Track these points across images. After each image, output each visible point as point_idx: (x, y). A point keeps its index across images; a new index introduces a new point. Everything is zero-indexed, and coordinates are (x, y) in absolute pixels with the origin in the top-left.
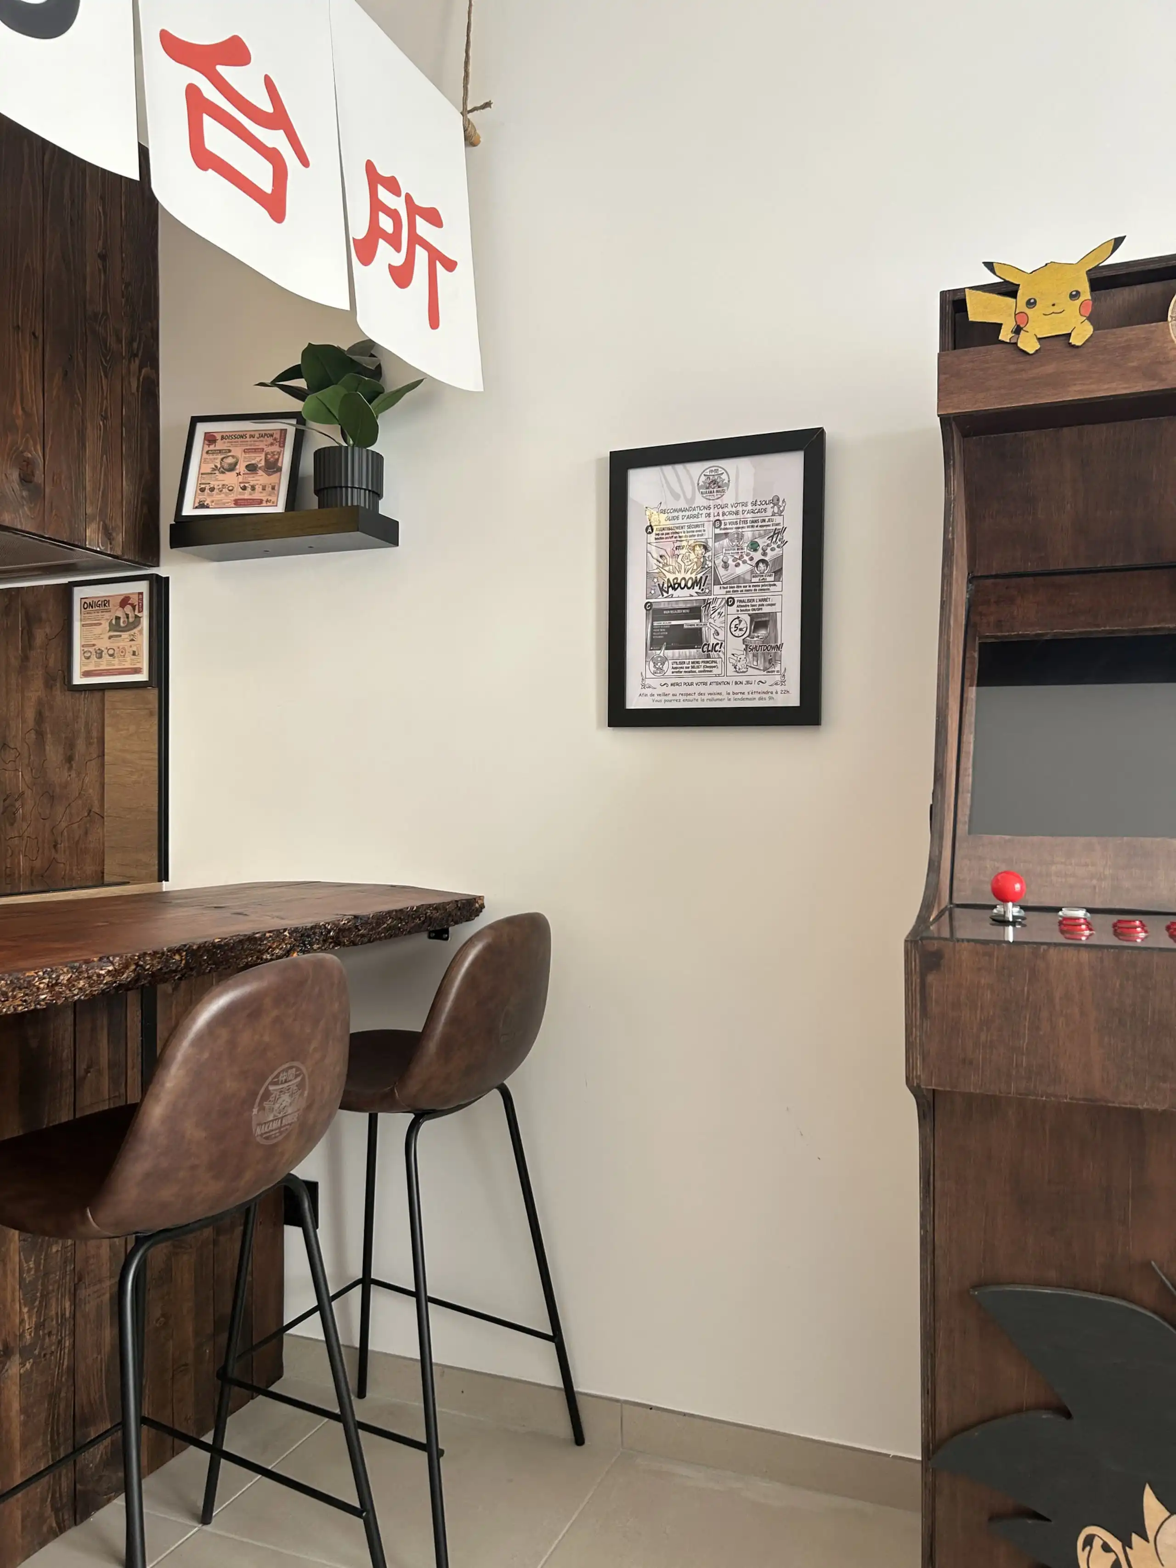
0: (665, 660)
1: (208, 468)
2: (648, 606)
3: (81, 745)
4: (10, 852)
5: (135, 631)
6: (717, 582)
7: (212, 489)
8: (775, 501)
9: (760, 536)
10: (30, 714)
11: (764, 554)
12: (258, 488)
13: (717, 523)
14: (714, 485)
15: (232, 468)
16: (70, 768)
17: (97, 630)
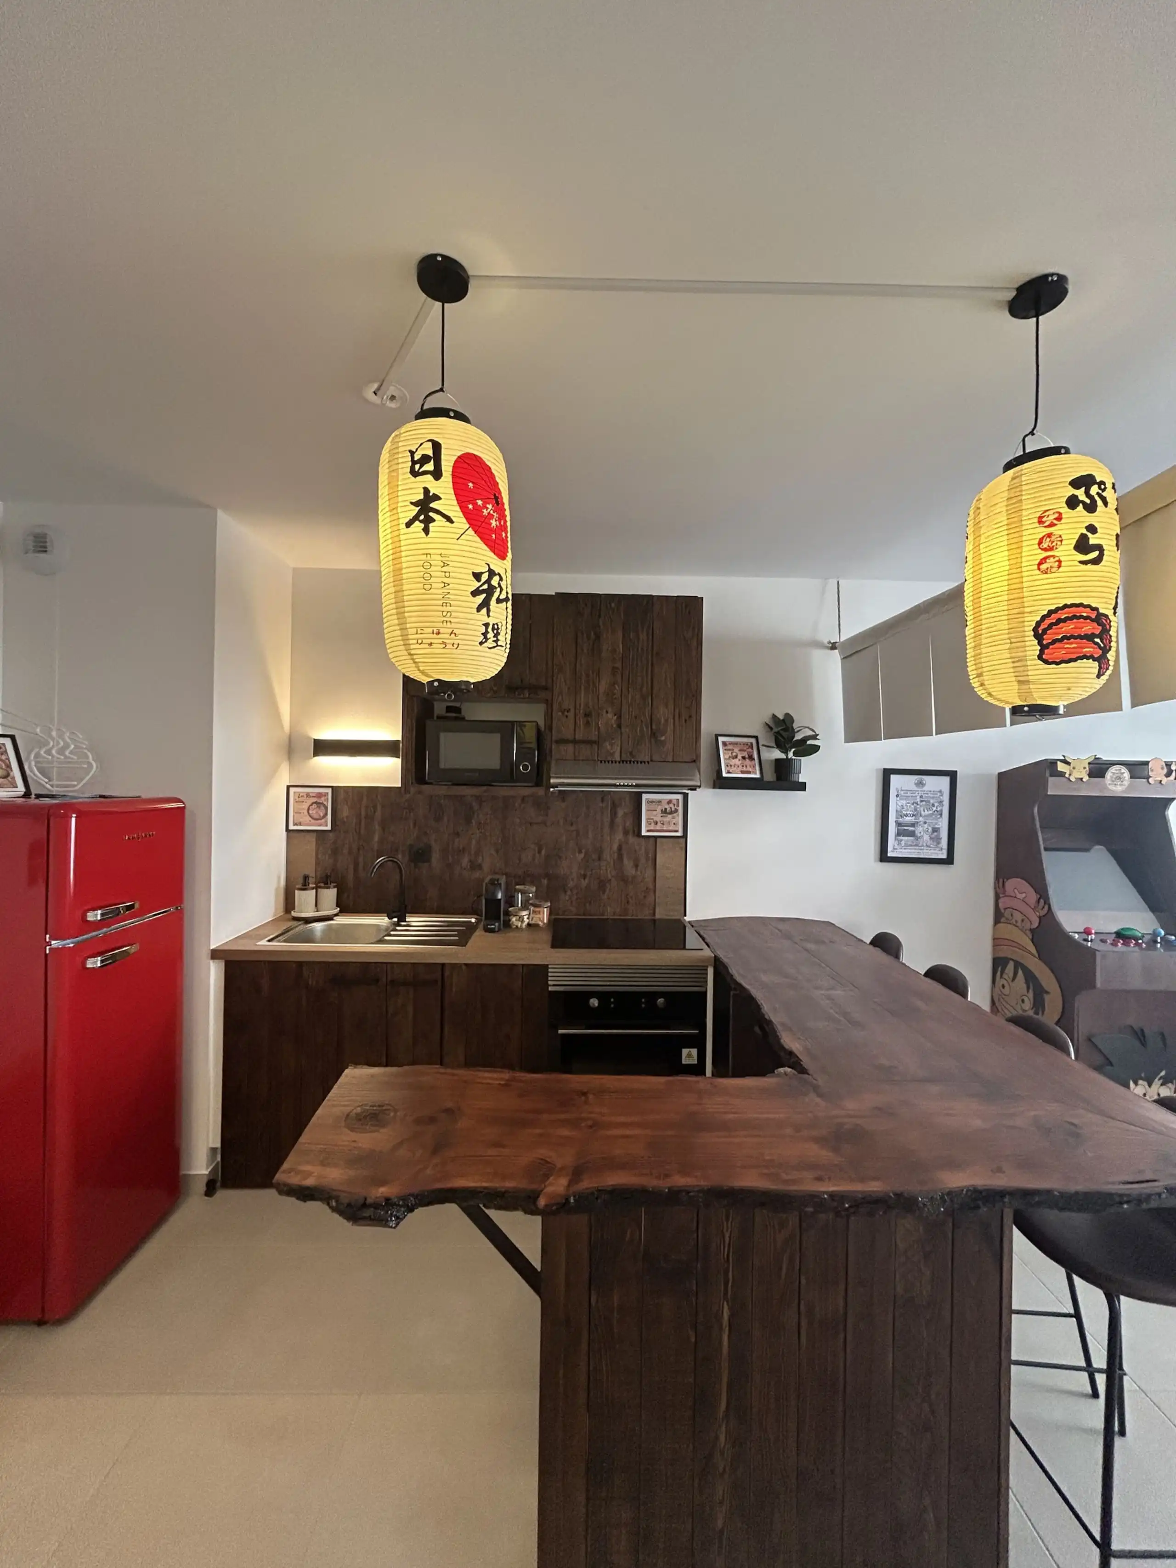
0: (902, 840)
1: (727, 757)
2: (896, 822)
3: (643, 860)
4: (602, 905)
5: (675, 814)
6: (921, 816)
7: (731, 766)
8: (940, 791)
9: (936, 802)
10: (615, 847)
11: (937, 808)
12: (748, 767)
13: (921, 797)
14: (920, 784)
15: (736, 757)
16: (637, 870)
17: (655, 813)
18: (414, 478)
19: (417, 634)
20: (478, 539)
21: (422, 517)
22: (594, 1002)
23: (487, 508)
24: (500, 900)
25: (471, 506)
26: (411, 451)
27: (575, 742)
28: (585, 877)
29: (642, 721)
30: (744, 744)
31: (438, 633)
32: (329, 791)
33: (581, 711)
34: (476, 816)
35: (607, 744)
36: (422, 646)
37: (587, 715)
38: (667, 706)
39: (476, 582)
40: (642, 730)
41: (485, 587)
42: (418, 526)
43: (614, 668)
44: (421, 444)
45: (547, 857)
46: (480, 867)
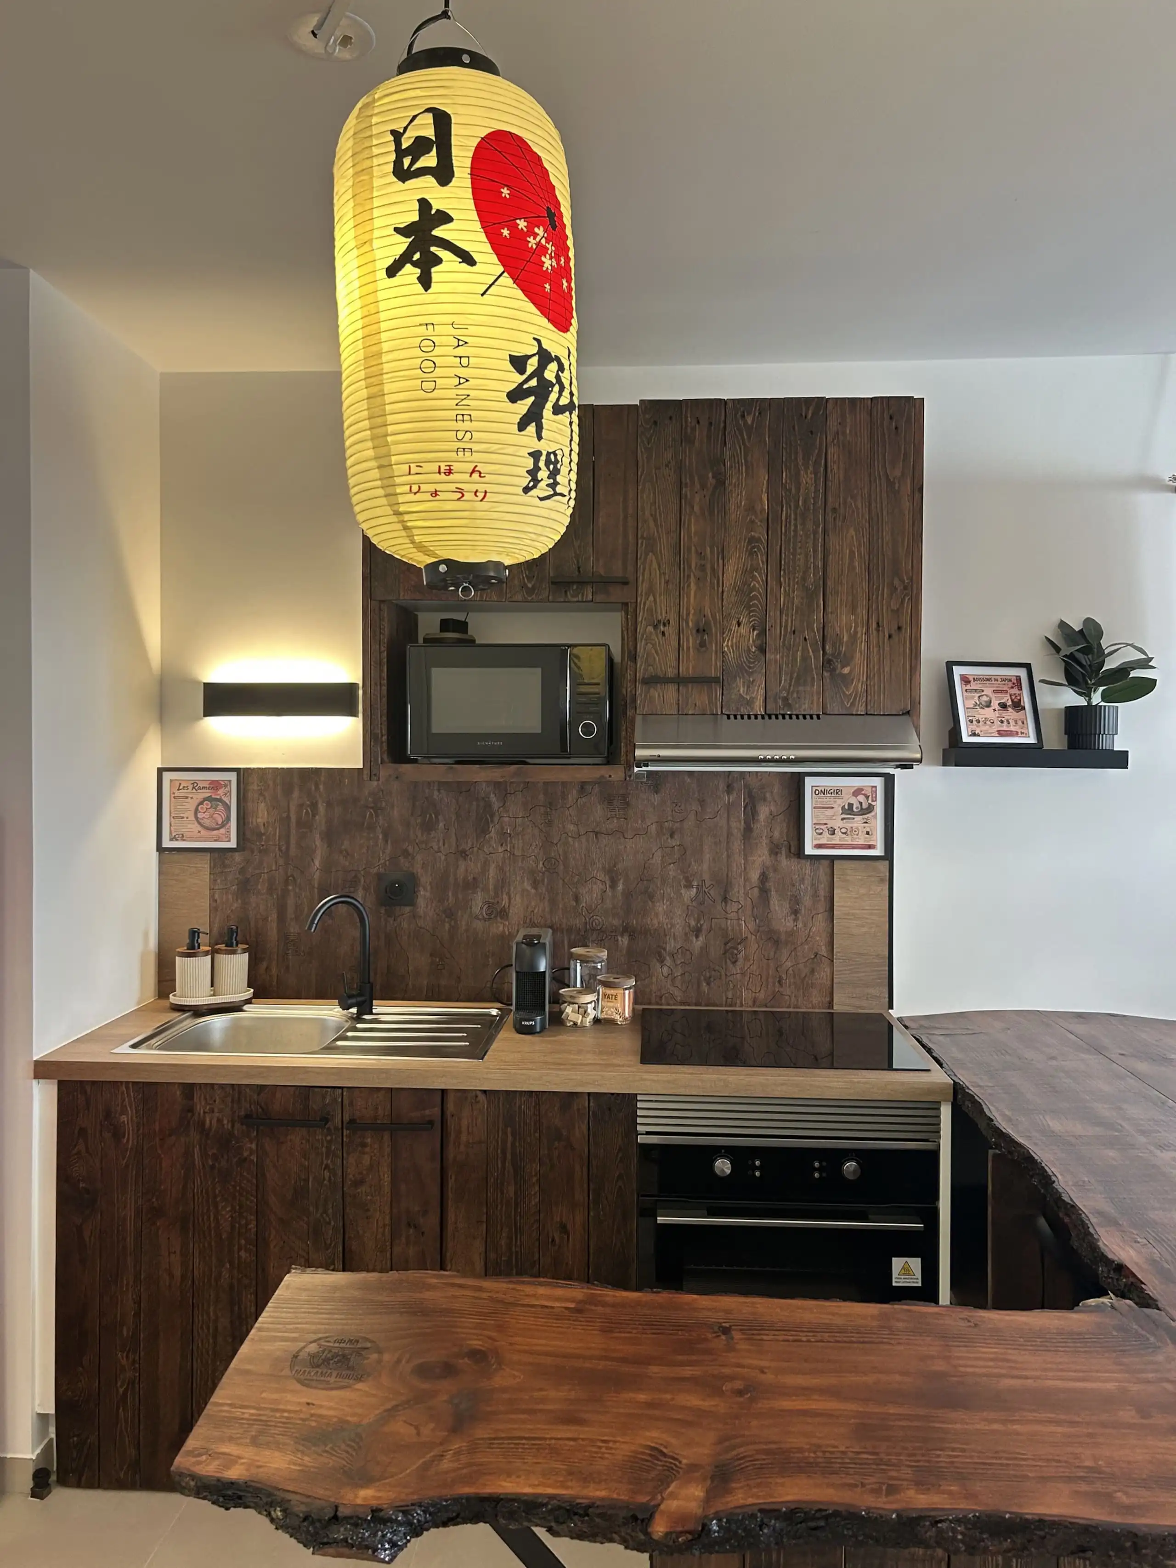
1: (970, 704)
3: (807, 901)
4: (731, 985)
5: (869, 815)
7: (978, 721)
10: (755, 876)
12: (1012, 723)
15: (988, 705)
16: (796, 920)
17: (829, 812)
18: (400, 183)
19: (410, 474)
20: (519, 294)
21: (417, 256)
22: (723, 1166)
23: (535, 235)
24: (544, 972)
25: (506, 232)
26: (393, 132)
27: (679, 681)
28: (697, 932)
29: (805, 639)
30: (1003, 680)
31: (449, 472)
32: (233, 777)
33: (690, 624)
34: (496, 819)
35: (740, 682)
36: (419, 497)
37: (700, 631)
38: (853, 610)
39: (517, 375)
40: (805, 658)
41: (533, 383)
42: (410, 272)
43: (752, 540)
44: (414, 117)
45: (628, 895)
46: (503, 914)
